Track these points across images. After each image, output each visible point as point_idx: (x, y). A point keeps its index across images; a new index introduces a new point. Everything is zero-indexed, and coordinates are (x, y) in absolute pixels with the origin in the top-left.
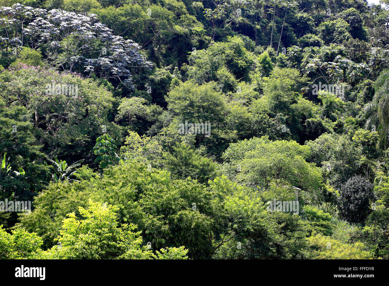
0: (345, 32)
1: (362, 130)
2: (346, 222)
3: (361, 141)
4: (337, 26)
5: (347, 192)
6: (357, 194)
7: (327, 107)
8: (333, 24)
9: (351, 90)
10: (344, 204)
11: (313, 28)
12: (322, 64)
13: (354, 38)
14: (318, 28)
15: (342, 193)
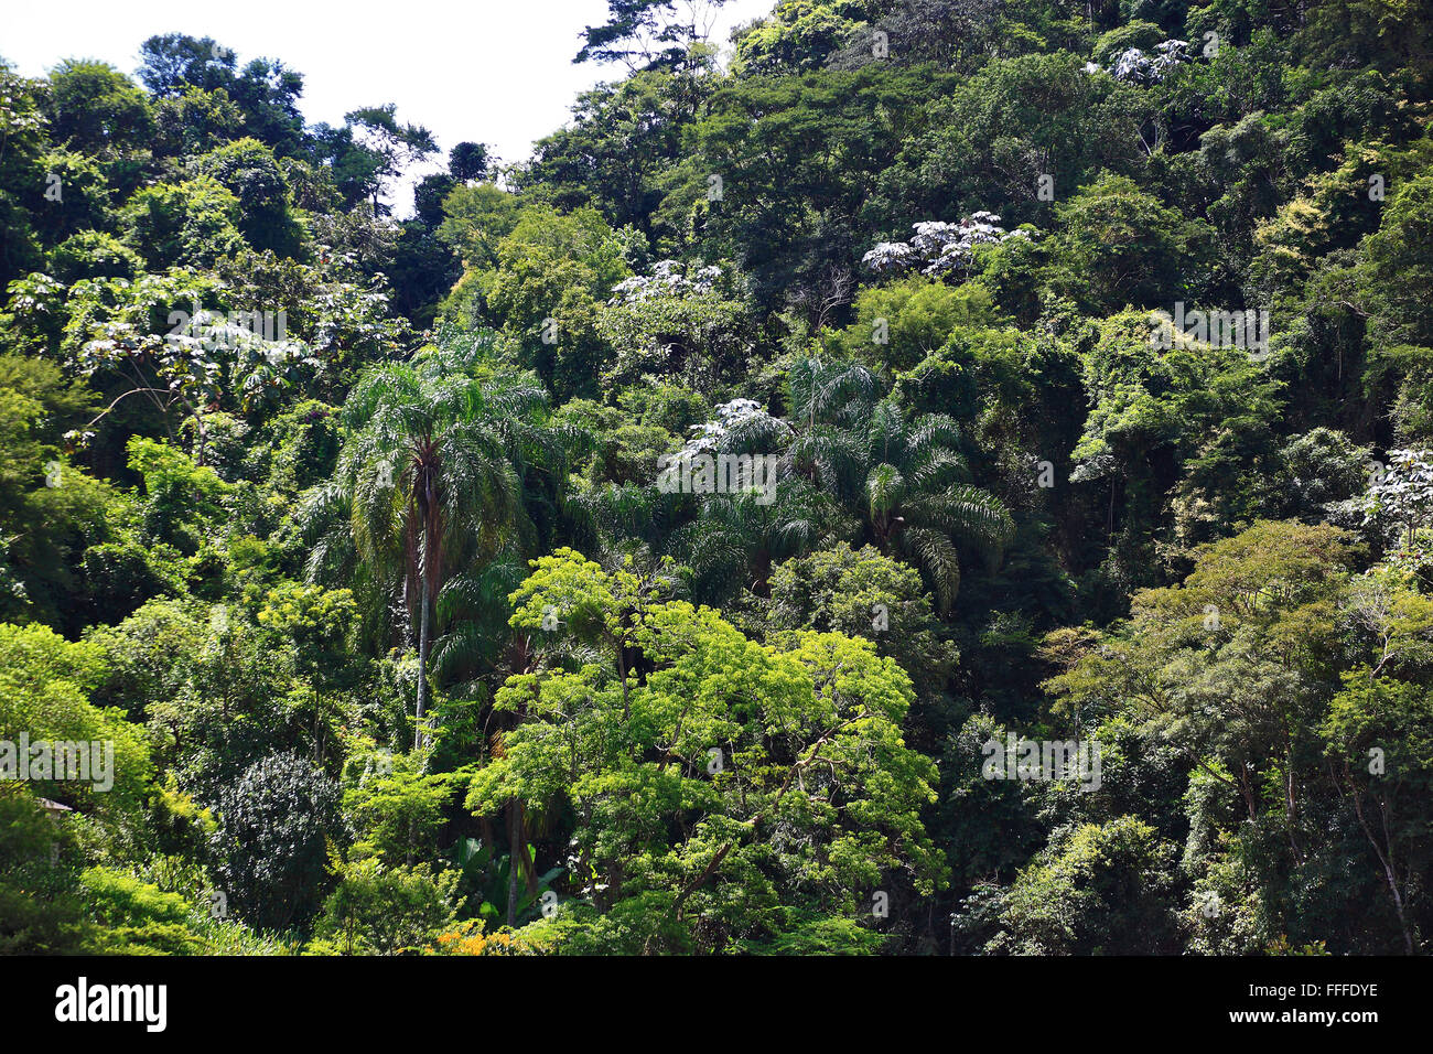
0: (224, 227)
1: (294, 584)
2: (241, 926)
3: (293, 626)
4: (192, 203)
5: (245, 814)
6: (282, 823)
7: (163, 500)
8: (179, 197)
9: (248, 440)
10: (232, 859)
11: (105, 209)
12: (140, 341)
13: (258, 249)
14: (122, 211)
15: (226, 818)
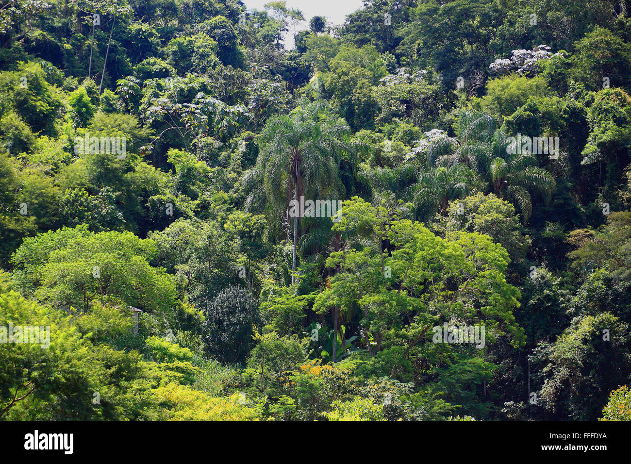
0: (211, 55)
1: (240, 212)
2: (216, 362)
3: (239, 231)
4: (196, 45)
5: (217, 313)
6: (234, 317)
7: (183, 176)
8: (191, 42)
9: (220, 149)
10: (212, 334)
11: (159, 48)
12: (173, 107)
13: (225, 65)
14: (166, 48)
15: (209, 315)
